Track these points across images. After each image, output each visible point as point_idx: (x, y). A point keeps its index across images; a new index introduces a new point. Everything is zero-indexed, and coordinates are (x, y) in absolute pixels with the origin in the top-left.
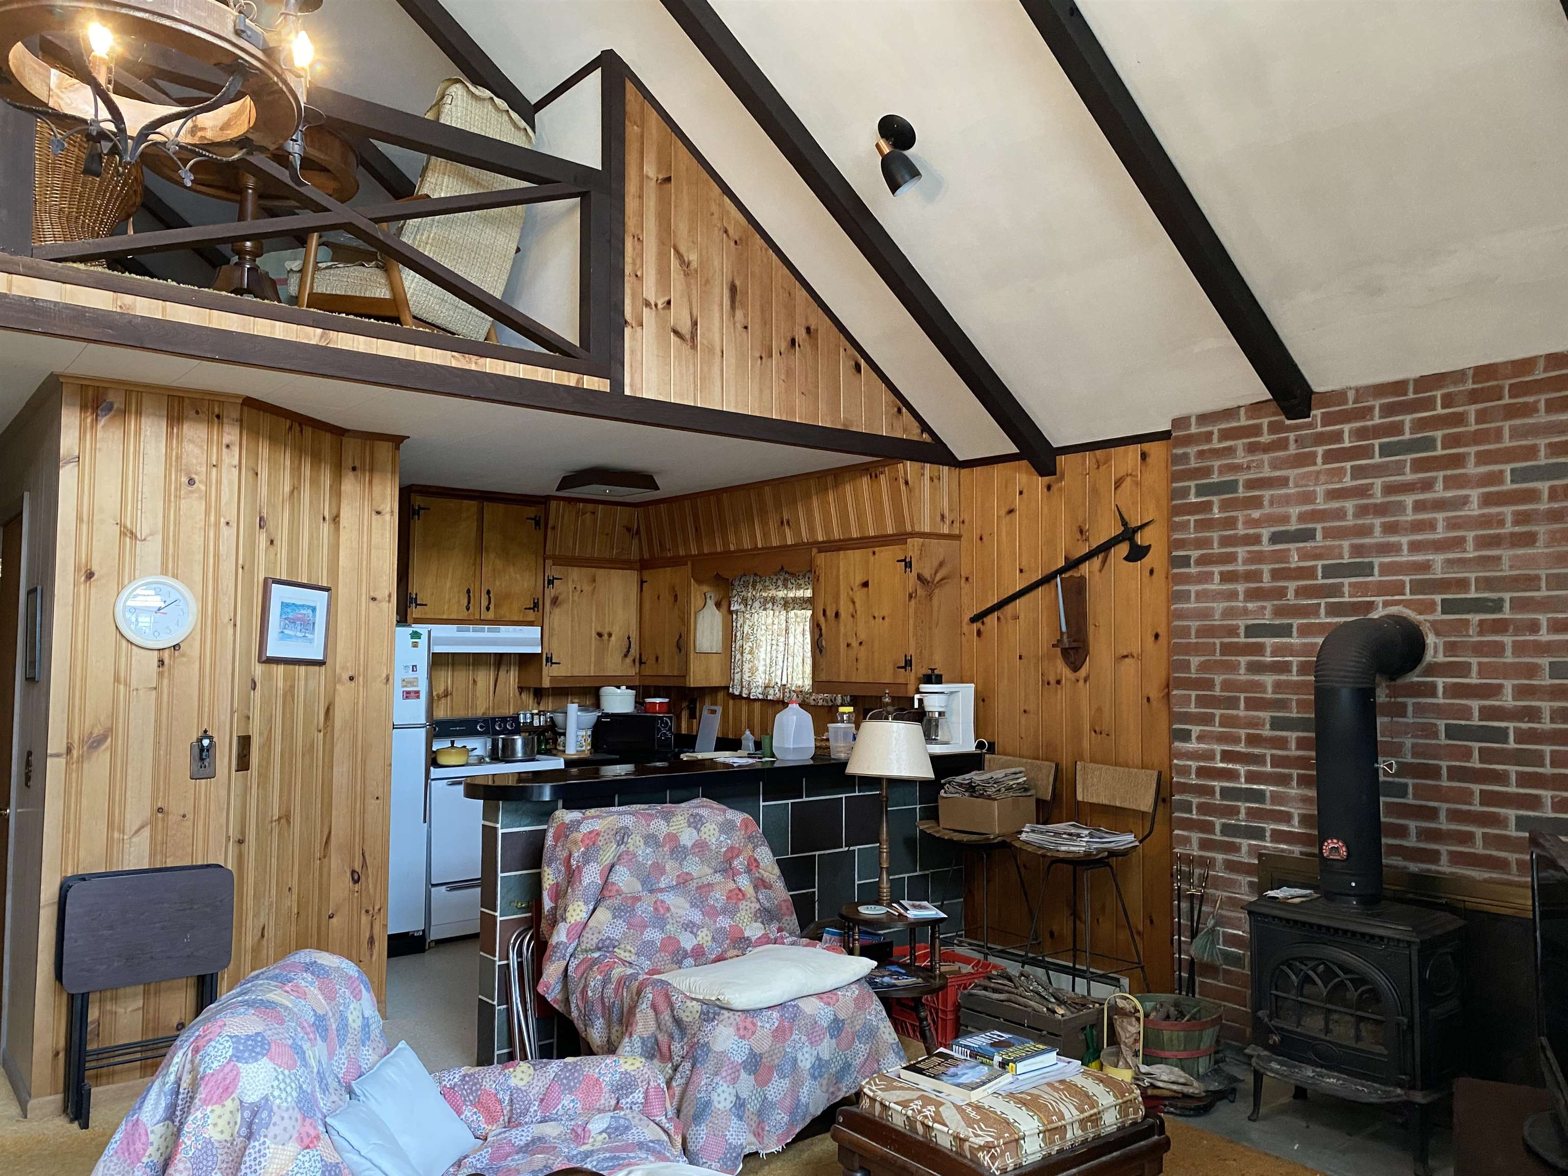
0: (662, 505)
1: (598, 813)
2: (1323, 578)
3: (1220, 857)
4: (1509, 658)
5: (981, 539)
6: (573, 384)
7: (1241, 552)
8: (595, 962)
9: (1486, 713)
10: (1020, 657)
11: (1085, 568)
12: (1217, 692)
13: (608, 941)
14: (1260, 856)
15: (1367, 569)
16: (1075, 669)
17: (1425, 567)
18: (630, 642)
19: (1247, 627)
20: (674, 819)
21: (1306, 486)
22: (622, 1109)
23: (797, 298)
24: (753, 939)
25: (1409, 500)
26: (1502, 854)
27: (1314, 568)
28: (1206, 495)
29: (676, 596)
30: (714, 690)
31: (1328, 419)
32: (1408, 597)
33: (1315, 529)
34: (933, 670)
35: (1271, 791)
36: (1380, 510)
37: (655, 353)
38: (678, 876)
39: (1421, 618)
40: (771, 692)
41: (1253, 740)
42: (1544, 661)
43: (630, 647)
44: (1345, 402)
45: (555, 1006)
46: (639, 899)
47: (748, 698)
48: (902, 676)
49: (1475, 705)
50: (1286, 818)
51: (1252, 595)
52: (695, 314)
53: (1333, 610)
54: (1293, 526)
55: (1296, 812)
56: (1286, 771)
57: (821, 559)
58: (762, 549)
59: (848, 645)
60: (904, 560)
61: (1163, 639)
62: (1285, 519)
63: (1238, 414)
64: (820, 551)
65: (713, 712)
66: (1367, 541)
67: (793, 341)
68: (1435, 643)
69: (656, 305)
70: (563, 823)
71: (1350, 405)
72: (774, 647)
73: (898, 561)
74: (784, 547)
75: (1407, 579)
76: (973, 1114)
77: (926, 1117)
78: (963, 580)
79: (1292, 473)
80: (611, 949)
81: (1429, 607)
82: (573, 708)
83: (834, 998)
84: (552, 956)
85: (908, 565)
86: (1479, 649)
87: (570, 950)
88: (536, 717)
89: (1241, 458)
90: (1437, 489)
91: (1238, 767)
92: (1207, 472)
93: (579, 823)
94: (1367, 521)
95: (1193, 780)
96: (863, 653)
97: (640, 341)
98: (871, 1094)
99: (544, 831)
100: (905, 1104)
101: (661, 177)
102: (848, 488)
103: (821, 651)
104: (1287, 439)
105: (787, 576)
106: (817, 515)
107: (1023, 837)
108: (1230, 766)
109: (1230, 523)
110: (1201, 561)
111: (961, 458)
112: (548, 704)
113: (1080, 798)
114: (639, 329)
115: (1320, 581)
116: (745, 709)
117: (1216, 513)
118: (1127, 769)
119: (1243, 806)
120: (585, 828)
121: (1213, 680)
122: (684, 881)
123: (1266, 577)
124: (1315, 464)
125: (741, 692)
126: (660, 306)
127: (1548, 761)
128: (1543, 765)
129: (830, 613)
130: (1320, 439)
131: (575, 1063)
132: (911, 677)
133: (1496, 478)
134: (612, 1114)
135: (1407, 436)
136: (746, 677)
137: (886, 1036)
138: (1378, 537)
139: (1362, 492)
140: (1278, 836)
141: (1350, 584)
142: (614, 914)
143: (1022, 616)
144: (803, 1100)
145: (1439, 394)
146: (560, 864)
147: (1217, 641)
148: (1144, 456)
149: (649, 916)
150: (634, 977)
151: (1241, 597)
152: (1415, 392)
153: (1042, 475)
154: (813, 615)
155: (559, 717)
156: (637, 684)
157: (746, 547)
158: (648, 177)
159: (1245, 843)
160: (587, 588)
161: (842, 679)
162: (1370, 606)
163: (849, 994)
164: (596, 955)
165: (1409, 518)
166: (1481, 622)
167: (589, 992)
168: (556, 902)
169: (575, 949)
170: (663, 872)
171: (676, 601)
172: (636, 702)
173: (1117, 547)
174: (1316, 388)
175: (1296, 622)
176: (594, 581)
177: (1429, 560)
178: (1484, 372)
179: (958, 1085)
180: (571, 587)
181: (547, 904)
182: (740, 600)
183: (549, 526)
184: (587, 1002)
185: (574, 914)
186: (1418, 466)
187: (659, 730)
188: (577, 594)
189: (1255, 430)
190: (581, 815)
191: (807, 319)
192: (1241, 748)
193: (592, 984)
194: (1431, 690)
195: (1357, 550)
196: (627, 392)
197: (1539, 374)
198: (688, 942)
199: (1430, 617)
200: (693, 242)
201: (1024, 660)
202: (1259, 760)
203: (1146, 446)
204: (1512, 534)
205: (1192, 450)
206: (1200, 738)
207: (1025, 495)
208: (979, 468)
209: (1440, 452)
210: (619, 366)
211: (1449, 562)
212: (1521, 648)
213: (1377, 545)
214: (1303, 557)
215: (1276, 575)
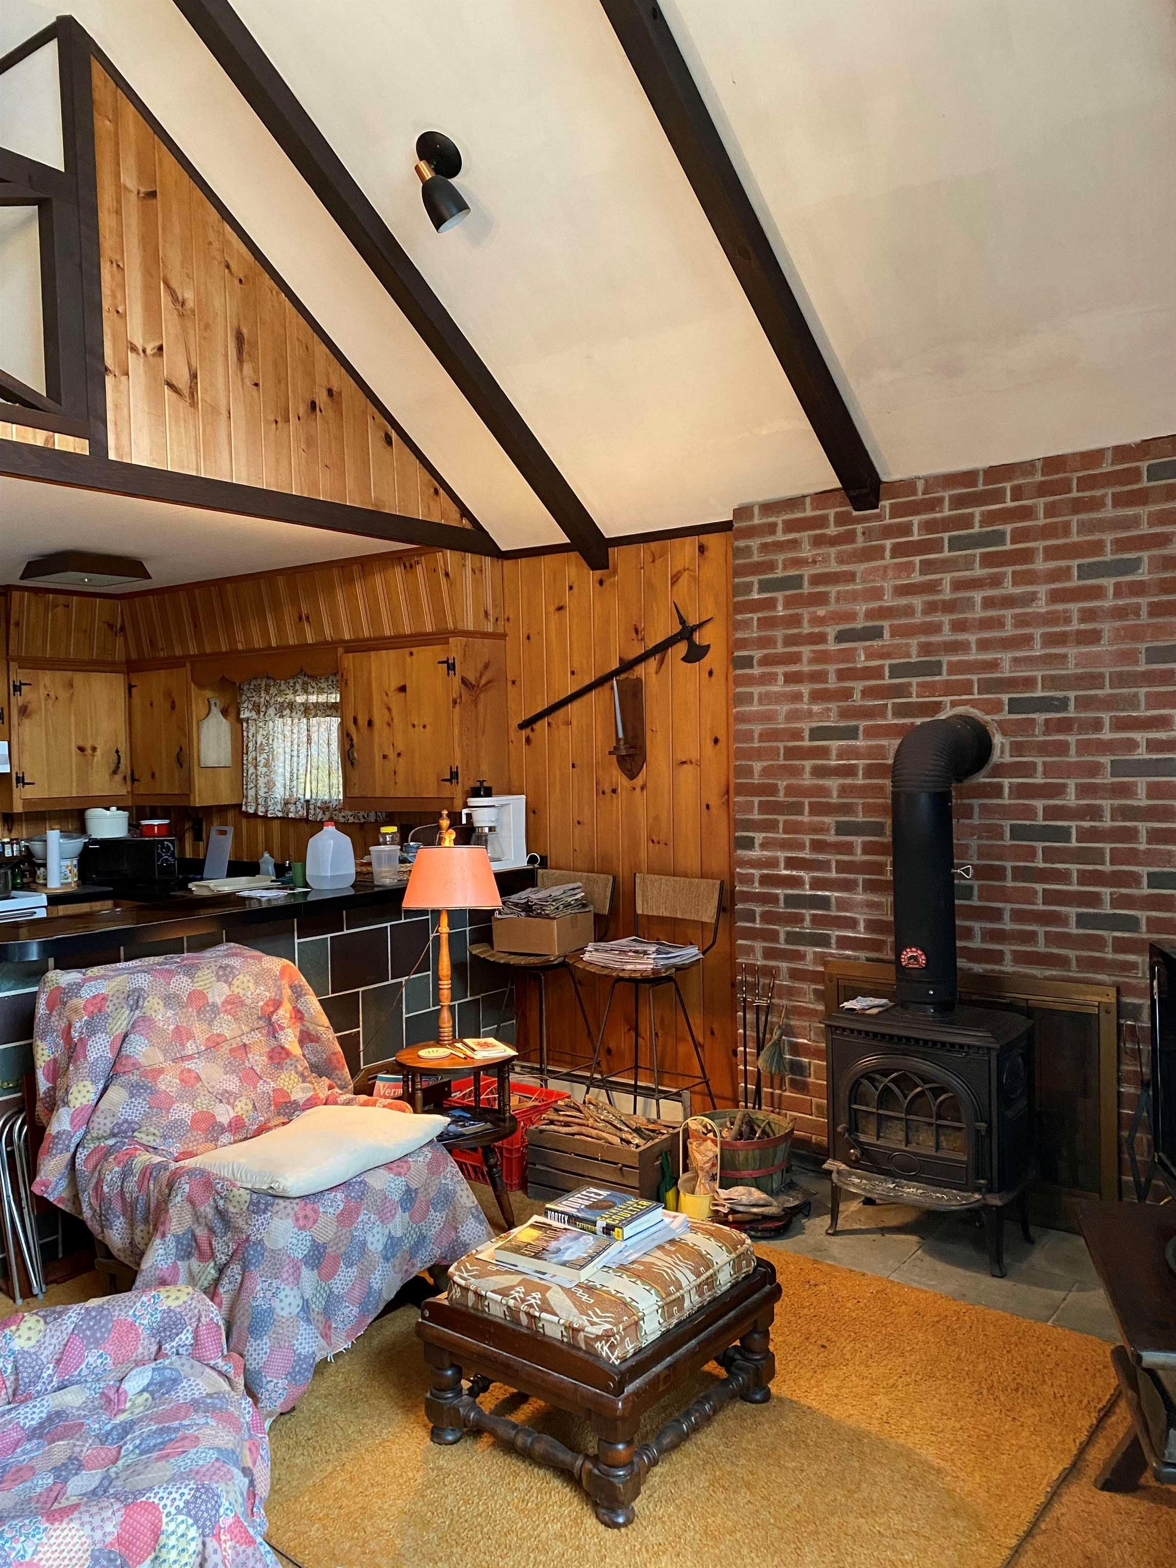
0: (151, 598)
1: (102, 972)
2: (890, 677)
3: (784, 965)
4: (1073, 757)
5: (528, 638)
6: (40, 443)
7: (806, 651)
8: (109, 1151)
9: (1051, 813)
10: (573, 766)
11: (640, 671)
12: (781, 797)
13: (126, 1125)
14: (825, 964)
15: (934, 668)
16: (632, 776)
17: (994, 665)
18: (119, 757)
19: (812, 730)
20: (200, 974)
21: (873, 581)
22: (166, 1356)
23: (317, 353)
24: (301, 1102)
25: (978, 596)
26: (1063, 952)
27: (881, 668)
28: (769, 591)
29: (173, 702)
30: (222, 809)
31: (896, 511)
32: (976, 696)
33: (882, 627)
34: (481, 782)
35: (836, 897)
36: (949, 607)
37: (146, 409)
38: (208, 1039)
39: (988, 718)
40: (292, 808)
41: (818, 846)
42: (1105, 760)
43: (119, 762)
44: (914, 493)
45: (60, 1206)
46: (161, 1071)
47: (265, 817)
48: (447, 790)
49: (1039, 804)
50: (852, 924)
51: (816, 696)
52: (194, 364)
53: (900, 711)
54: (859, 624)
55: (861, 918)
56: (852, 876)
57: (348, 661)
58: (278, 648)
59: (385, 757)
60: (447, 662)
61: (722, 744)
62: (852, 616)
63: (804, 504)
64: (347, 651)
65: (223, 833)
66: (935, 639)
67: (313, 405)
68: (1002, 743)
69: (144, 351)
70: (59, 988)
71: (920, 496)
72: (295, 759)
73: (440, 663)
74: (303, 647)
75: (975, 678)
76: (585, 1297)
77: (531, 1306)
78: (510, 683)
79: (859, 568)
80: (130, 1134)
81: (996, 707)
82: (54, 836)
83: (405, 1165)
84: (52, 1148)
85: (451, 667)
86: (1043, 748)
87: (76, 1140)
88: (7, 847)
89: (806, 552)
90: (1006, 585)
91: (802, 873)
92: (770, 566)
93: (79, 986)
94: (935, 618)
95: (757, 888)
96: (402, 764)
97: (126, 393)
98: (463, 1283)
99: (34, 996)
100: (504, 1292)
101: (142, 190)
102: (378, 579)
103: (352, 764)
104: (854, 531)
105: (306, 679)
106: (342, 611)
107: (586, 957)
108: (794, 873)
109: (795, 621)
110: (765, 661)
111: (503, 548)
112: (21, 831)
113: (639, 911)
114: (124, 378)
115: (887, 681)
116: (261, 829)
117: (780, 611)
118: (688, 880)
119: (808, 913)
120: (87, 993)
121: (776, 785)
122: (214, 1043)
123: (832, 677)
124: (883, 558)
125: (256, 810)
126: (149, 351)
127: (1108, 859)
128: (1103, 863)
129: (363, 721)
130: (888, 532)
131: (101, 1306)
132: (457, 791)
133: (1064, 574)
134: (153, 1365)
135: (976, 529)
136: (261, 793)
137: (464, 1200)
138: (946, 635)
139: (932, 587)
140: (843, 943)
141: (918, 684)
142: (131, 1092)
143: (574, 722)
144: (376, 1287)
145: (1008, 485)
146: (57, 1036)
147: (781, 745)
148: (702, 549)
149: (174, 1089)
150: (162, 1167)
151: (806, 699)
152: (985, 484)
153: (593, 569)
154: (342, 725)
155: (36, 847)
156: (130, 804)
157: (257, 646)
158: (126, 188)
159: (810, 951)
160: (63, 694)
161: (378, 794)
162: (937, 707)
163: (421, 1159)
164: (111, 1142)
165: (977, 616)
166: (1046, 720)
167: (105, 1187)
168: (54, 1081)
169: (84, 1138)
170: (191, 1036)
171: (173, 707)
172: (130, 825)
173: (675, 647)
174: (884, 478)
175: (863, 724)
176: (71, 685)
177: (996, 659)
178: (1053, 464)
179: (564, 1264)
180: (43, 693)
181: (43, 1084)
182: (250, 707)
183: (12, 622)
184: (102, 1199)
185: (79, 1096)
186: (987, 561)
187: (160, 856)
188: (50, 702)
189: (821, 522)
190: (80, 976)
191: (328, 379)
192: (806, 854)
193: (109, 1178)
194: (997, 791)
195: (926, 649)
196: (112, 456)
197: (1106, 468)
198: (224, 1114)
199: (996, 717)
200: (188, 276)
201: (577, 769)
202: (823, 866)
203: (705, 539)
204: (1079, 632)
205: (755, 543)
206: (764, 846)
207: (575, 589)
208: (524, 560)
209: (1009, 547)
210: (101, 426)
211: (1016, 660)
212: (1084, 747)
213: (945, 643)
214: (870, 656)
215: (842, 675)
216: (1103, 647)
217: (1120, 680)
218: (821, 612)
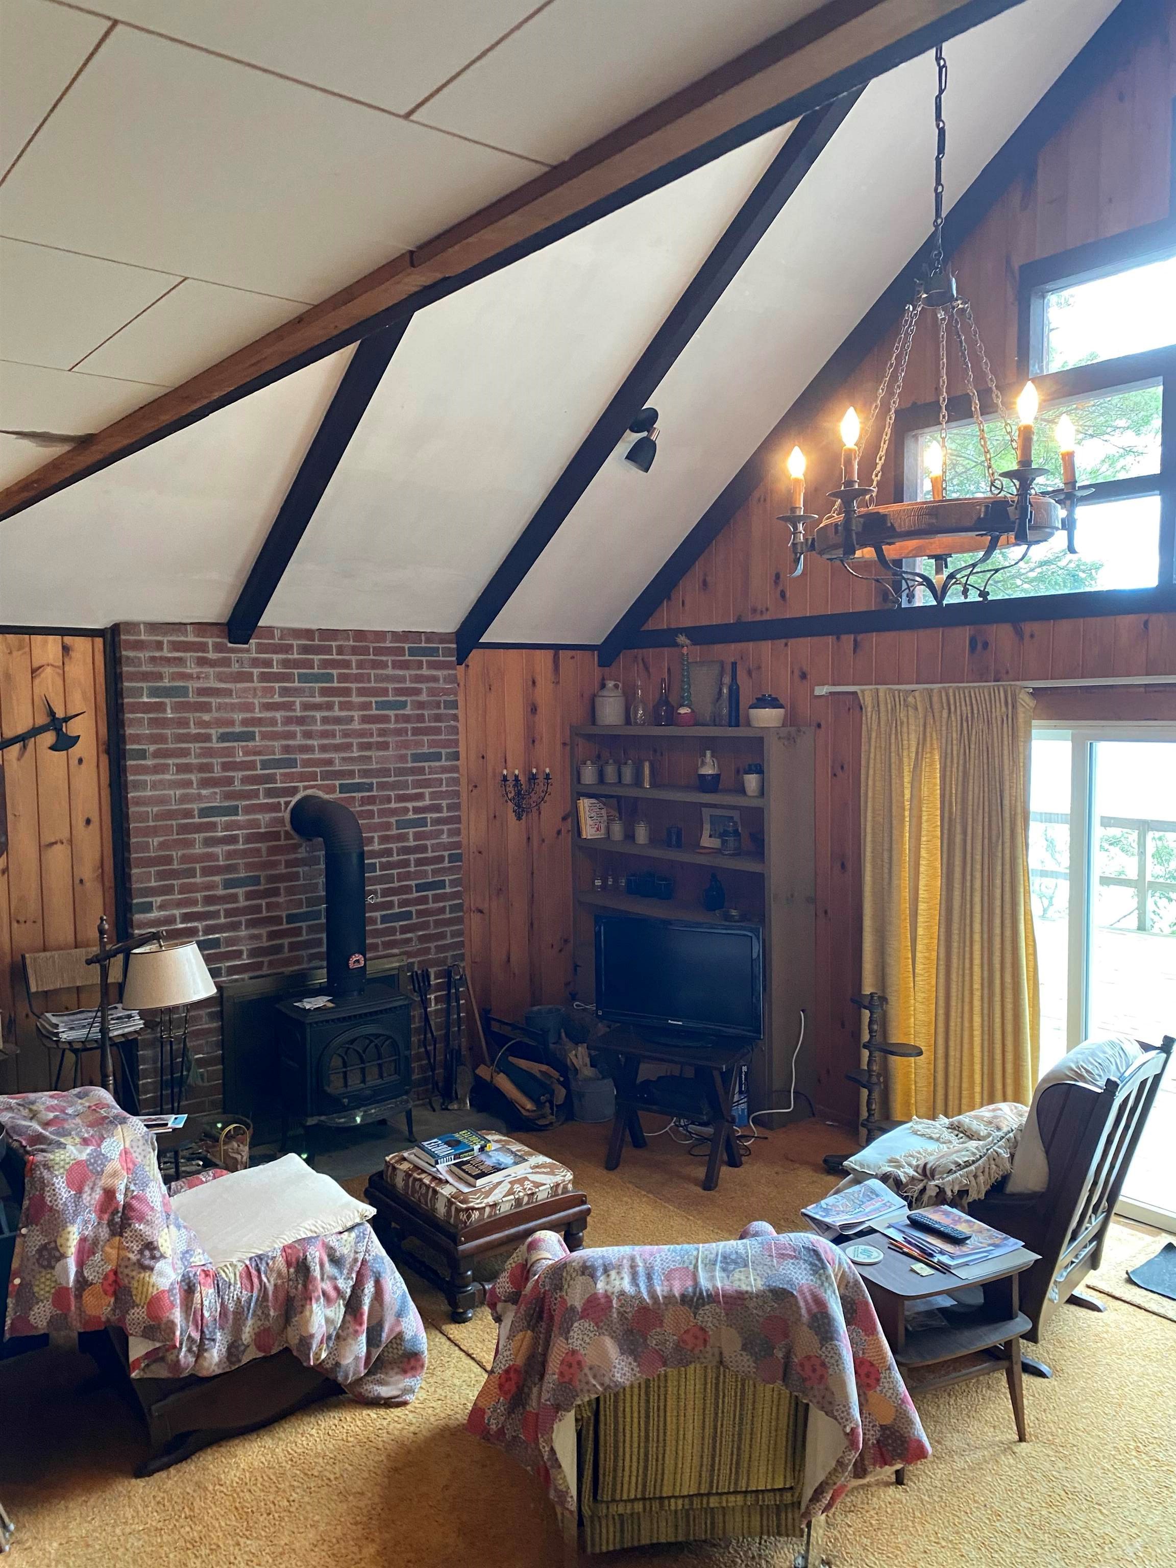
2: (261, 769)
4: (376, 820)
7: (194, 747)
12: (176, 866)
15: (292, 763)
17: (330, 762)
19: (201, 810)
21: (247, 697)
25: (318, 715)
27: (254, 762)
28: (158, 697)
31: (261, 648)
32: (319, 782)
33: (254, 732)
35: (226, 938)
36: (301, 721)
39: (327, 797)
41: (209, 900)
42: (393, 820)
44: (273, 637)
50: (238, 954)
51: (204, 783)
53: (269, 793)
54: (237, 729)
55: (245, 949)
56: (237, 919)
61: (97, 824)
62: (232, 723)
63: (188, 630)
66: (291, 742)
71: (277, 641)
75: (318, 770)
79: (235, 687)
81: (331, 789)
86: (360, 815)
89: (191, 668)
90: (336, 709)
91: (196, 924)
92: (159, 677)
94: (292, 728)
104: (229, 658)
108: (189, 925)
109: (182, 723)
110: (157, 754)
115: (259, 772)
117: (169, 714)
121: (171, 856)
123: (217, 768)
124: (253, 681)
127: (395, 879)
128: (393, 882)
130: (255, 663)
135: (317, 670)
138: (299, 741)
139: (288, 706)
140: (232, 971)
141: (281, 774)
145: (334, 644)
147: (174, 823)
151: (195, 785)
152: (320, 640)
162: (295, 790)
165: (319, 728)
166: (362, 797)
173: (40, 736)
175: (241, 804)
177: (331, 758)
178: (360, 635)
186: (324, 692)
189: (202, 647)
192: (200, 908)
195: (287, 749)
197: (389, 643)
199: (332, 796)
202: (215, 915)
203: (68, 640)
204: (378, 742)
205: (143, 655)
206: (162, 907)
209: (336, 684)
211: (344, 759)
212: (382, 813)
213: (299, 746)
214: (246, 753)
215: (226, 767)
216: (390, 753)
217: (400, 772)
218: (206, 717)
